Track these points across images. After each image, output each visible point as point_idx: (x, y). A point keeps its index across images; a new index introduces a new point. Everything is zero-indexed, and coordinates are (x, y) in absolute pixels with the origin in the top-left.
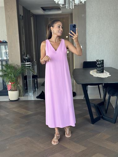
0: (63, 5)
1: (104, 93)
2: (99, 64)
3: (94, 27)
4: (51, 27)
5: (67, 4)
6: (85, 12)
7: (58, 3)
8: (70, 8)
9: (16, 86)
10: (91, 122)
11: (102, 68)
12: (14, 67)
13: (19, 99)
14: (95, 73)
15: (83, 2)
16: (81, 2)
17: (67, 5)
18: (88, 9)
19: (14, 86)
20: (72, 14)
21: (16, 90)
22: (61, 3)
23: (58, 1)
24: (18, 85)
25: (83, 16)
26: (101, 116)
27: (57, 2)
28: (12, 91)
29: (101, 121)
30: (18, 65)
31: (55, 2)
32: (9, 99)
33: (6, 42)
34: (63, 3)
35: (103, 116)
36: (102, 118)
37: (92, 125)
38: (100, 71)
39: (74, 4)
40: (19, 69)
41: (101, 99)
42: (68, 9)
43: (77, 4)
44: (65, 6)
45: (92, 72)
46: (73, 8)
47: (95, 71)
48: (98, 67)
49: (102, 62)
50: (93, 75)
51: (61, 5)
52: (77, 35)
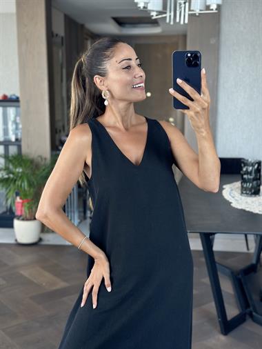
0: (160, 13)
2: (247, 173)
3: (240, 72)
5: (168, 10)
6: (217, 33)
7: (144, 7)
8: (178, 20)
9: (34, 209)
10: (219, 328)
11: (257, 183)
12: (32, 161)
13: (40, 240)
14: (237, 194)
15: (214, 7)
16: (208, 8)
17: (169, 15)
18: (225, 27)
20: (185, 36)
21: (35, 219)
22: (155, 9)
23: (145, 3)
25: (213, 41)
26: (248, 311)
27: (141, 5)
28: (23, 219)
29: (249, 326)
30: (44, 156)
31: (137, 4)
32: (16, 240)
33: (17, 100)
34: (160, 8)
35: (254, 314)
36: (251, 316)
37: (222, 338)
38: (251, 191)
39: (190, 10)
40: (44, 168)
41: (247, 255)
42: (172, 23)
43: (197, 12)
44: (164, 15)
45: (229, 190)
46: (186, 21)
47: (237, 188)
48: (244, 181)
49: (256, 166)
50: (231, 203)
51: (154, 14)
52: (206, 98)
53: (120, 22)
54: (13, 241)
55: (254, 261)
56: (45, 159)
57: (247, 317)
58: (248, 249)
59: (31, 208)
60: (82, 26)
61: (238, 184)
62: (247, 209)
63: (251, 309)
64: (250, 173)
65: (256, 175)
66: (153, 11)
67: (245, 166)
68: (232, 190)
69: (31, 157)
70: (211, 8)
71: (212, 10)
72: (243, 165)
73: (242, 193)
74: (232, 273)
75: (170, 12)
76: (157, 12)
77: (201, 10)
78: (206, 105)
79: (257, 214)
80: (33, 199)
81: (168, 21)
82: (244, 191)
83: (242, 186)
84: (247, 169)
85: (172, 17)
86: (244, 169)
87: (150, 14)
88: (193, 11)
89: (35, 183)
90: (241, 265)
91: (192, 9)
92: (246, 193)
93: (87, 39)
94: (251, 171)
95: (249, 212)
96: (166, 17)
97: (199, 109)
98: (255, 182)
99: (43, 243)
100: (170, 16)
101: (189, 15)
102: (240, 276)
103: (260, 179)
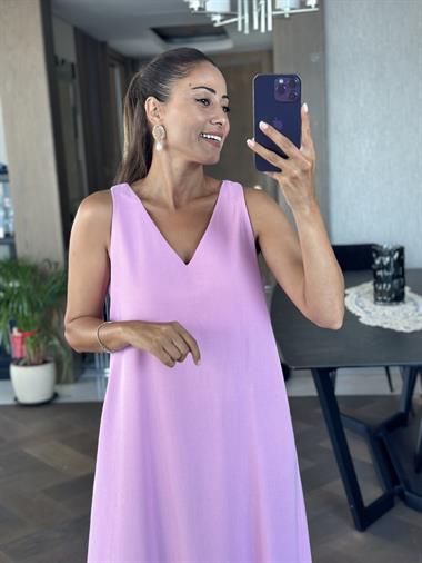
1: (407, 378)
2: (382, 267)
3: (362, 105)
4: (151, 102)
8: (256, 27)
9: (42, 346)
11: (399, 283)
12: (34, 269)
13: (55, 395)
14: (368, 302)
15: (312, 2)
16: (303, 4)
17: (239, 19)
19: (36, 346)
20: (270, 53)
21: (45, 362)
24: (50, 339)
25: (315, 58)
26: (397, 488)
27: (195, 5)
28: (25, 365)
29: (401, 514)
30: (54, 259)
31: (187, 3)
32: (16, 399)
33: (3, 170)
34: (227, 10)
35: (407, 493)
36: (403, 498)
37: (358, 536)
38: (390, 296)
39: (274, 9)
40: (54, 278)
41: (391, 399)
42: (247, 32)
43: (287, 11)
44: (233, 20)
45: (355, 296)
46: (270, 28)
47: (368, 292)
48: (378, 280)
49: (396, 256)
50: (359, 317)
51: (217, 18)
52: (308, 153)
53: (164, 34)
54: (10, 401)
55: (402, 409)
56: (57, 264)
57: (396, 499)
58: (392, 389)
59: (38, 346)
60: (104, 45)
61: (369, 286)
62: (386, 326)
63: (402, 485)
64: (387, 268)
65: (397, 270)
66: (216, 14)
67: (378, 256)
68: (359, 296)
69: (33, 261)
70: (308, 4)
71: (310, 7)
72: (374, 255)
73: (376, 300)
74: (368, 430)
75: (243, 13)
76: (222, 15)
77: (292, 9)
78: (309, 164)
79: (402, 333)
80: (39, 331)
81: (240, 28)
82: (379, 296)
83: (376, 290)
84: (382, 262)
85: (247, 22)
86: (378, 262)
87: (210, 18)
88: (279, 10)
89: (41, 304)
90: (380, 416)
91: (277, 7)
92: (383, 300)
93: (113, 66)
94: (389, 264)
95: (388, 330)
96: (236, 23)
97: (296, 172)
98: (396, 282)
99: (61, 400)
100: (243, 21)
101: (273, 17)
102: (381, 434)
103: (403, 276)
